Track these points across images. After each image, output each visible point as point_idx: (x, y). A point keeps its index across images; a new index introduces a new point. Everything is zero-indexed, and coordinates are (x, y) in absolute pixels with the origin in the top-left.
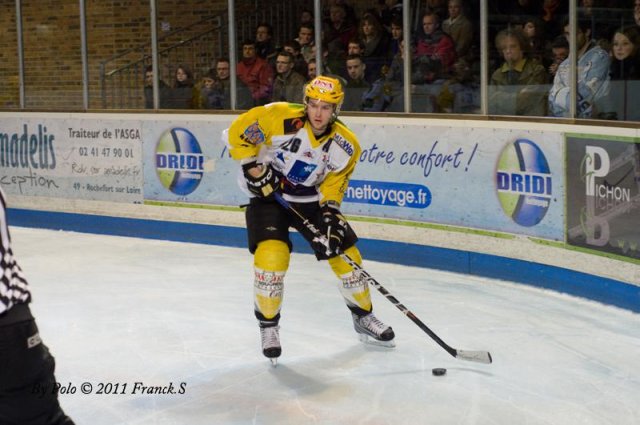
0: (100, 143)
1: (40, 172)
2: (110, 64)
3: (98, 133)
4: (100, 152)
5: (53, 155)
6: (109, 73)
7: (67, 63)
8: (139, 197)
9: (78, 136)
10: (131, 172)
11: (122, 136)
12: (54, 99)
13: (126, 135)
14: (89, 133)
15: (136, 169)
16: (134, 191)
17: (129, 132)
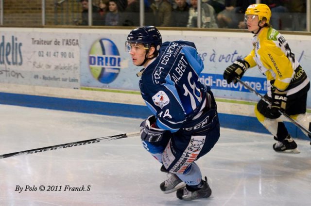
0: (52, 48)
1: (12, 67)
3: (51, 41)
5: (21, 56)
6: (60, 2)
8: (77, 85)
9: (38, 44)
10: (72, 68)
11: (67, 44)
12: (23, 19)
13: (69, 43)
14: (45, 42)
15: (76, 66)
16: (74, 80)
17: (71, 41)
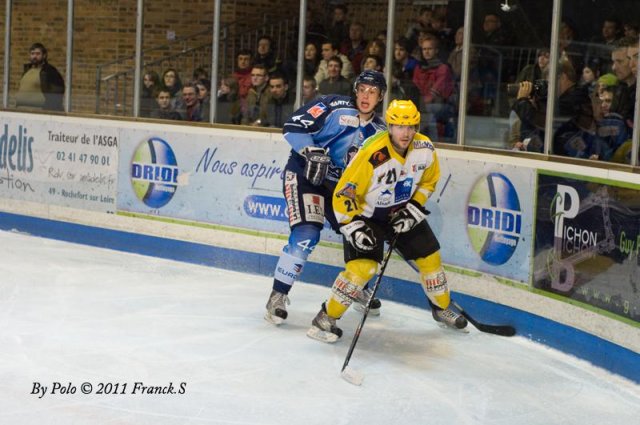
0: (78, 148)
1: (17, 174)
3: (76, 138)
4: (77, 157)
5: (31, 157)
8: (113, 207)
9: (57, 140)
10: (106, 181)
11: (100, 142)
13: (103, 142)
14: (68, 138)
15: (112, 178)
16: (108, 200)
17: (107, 139)
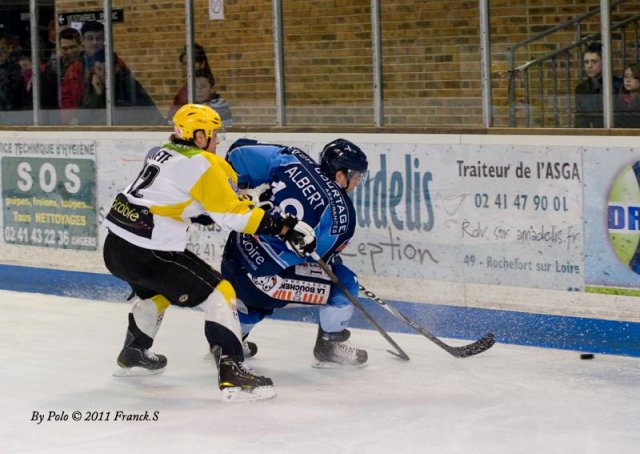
0: (511, 185)
1: (407, 236)
2: (521, 51)
3: (507, 169)
4: (511, 200)
5: (429, 206)
6: (521, 67)
7: (445, 50)
8: (577, 280)
9: (473, 174)
10: (564, 237)
11: (549, 174)
12: (423, 111)
13: (555, 173)
14: (491, 169)
15: (573, 232)
16: (570, 269)
17: (560, 168)
